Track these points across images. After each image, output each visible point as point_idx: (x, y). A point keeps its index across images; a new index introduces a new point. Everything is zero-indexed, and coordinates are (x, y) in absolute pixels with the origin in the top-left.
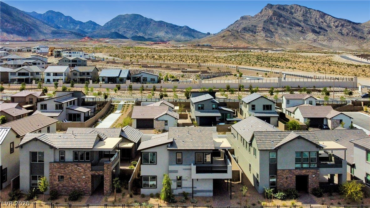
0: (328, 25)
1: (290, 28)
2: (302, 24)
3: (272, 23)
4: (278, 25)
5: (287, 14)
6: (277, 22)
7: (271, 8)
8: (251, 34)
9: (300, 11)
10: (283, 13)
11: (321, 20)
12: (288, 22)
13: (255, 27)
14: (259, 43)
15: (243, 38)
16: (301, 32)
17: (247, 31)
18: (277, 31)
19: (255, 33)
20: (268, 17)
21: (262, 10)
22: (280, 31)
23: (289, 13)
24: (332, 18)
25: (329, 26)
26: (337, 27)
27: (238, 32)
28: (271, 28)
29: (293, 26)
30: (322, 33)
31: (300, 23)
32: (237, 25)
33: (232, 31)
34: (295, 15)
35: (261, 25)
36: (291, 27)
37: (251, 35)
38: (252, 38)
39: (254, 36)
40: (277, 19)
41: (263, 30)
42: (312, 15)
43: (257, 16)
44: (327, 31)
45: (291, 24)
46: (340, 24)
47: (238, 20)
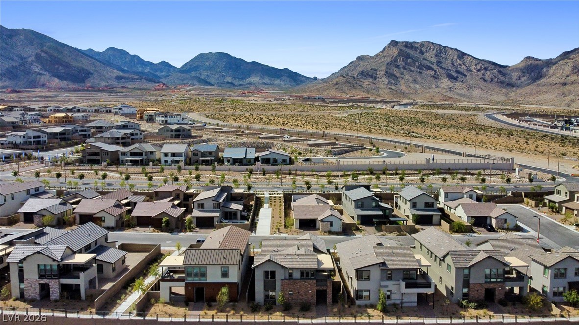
0: (468, 68)
1: (419, 72)
2: (435, 67)
3: (397, 66)
4: (405, 68)
5: (416, 54)
6: (403, 64)
7: (396, 45)
8: (371, 80)
9: (433, 49)
10: (411, 52)
11: (459, 62)
12: (417, 64)
13: (375, 70)
14: (380, 92)
15: (361, 86)
16: (434, 77)
17: (365, 76)
18: (402, 76)
19: (376, 79)
20: (392, 58)
21: (384, 49)
22: (407, 77)
23: (418, 52)
24: (473, 59)
25: (469, 70)
26: (479, 70)
27: (354, 78)
28: (396, 71)
29: (423, 70)
30: (459, 79)
31: (432, 66)
32: (353, 68)
33: (347, 77)
34: (426, 55)
35: (383, 68)
36: (421, 71)
37: (371, 82)
38: (372, 86)
39: (374, 83)
40: (403, 61)
41: (386, 75)
42: (448, 55)
43: (377, 56)
44: (466, 76)
45: (421, 67)
46: (483, 67)
47: (353, 62)
